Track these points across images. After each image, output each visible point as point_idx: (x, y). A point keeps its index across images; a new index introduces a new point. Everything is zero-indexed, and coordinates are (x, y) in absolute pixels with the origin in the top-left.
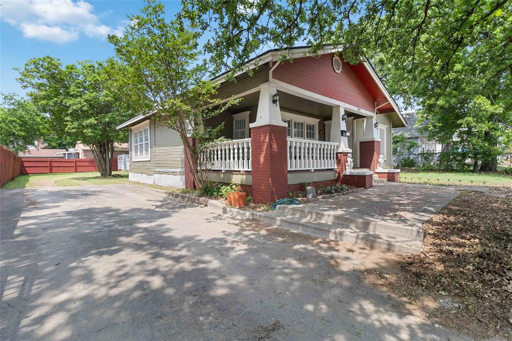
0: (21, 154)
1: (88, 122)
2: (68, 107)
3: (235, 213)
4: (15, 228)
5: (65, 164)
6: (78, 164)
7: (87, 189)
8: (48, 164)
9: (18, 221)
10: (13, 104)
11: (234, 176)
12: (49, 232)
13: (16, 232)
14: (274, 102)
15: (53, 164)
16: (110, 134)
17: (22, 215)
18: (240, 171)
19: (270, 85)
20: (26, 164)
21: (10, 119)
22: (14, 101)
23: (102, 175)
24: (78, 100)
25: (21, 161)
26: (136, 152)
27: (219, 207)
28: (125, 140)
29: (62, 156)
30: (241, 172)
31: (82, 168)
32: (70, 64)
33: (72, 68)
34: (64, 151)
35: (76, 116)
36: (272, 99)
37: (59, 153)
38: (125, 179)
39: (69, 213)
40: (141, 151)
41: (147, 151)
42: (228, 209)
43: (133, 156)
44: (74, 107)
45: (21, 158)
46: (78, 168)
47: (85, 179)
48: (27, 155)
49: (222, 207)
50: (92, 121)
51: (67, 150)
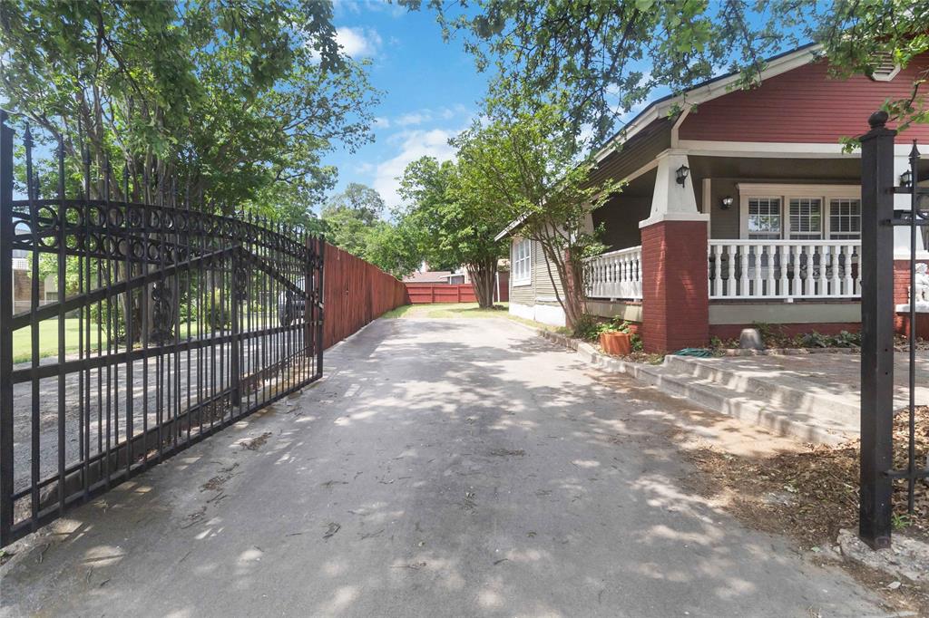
0: (406, 280)
1: (464, 232)
2: (444, 217)
3: (606, 364)
4: (372, 351)
5: (448, 292)
6: (463, 291)
7: (452, 323)
8: (430, 292)
9: (377, 347)
10: (398, 218)
11: (628, 307)
12: (396, 359)
13: (372, 356)
14: (681, 180)
15: (437, 292)
16: (489, 249)
17: (383, 343)
18: (632, 300)
19: (674, 153)
20: (410, 292)
21: (395, 237)
22: (398, 215)
23: (481, 305)
24: (453, 206)
25: (405, 288)
26: (517, 272)
27: (587, 353)
28: (507, 255)
29: (446, 280)
30: (635, 302)
31: (466, 297)
32: (445, 160)
33: (448, 166)
34: (448, 274)
35: (451, 227)
36: (675, 176)
37: (443, 276)
38: (505, 312)
39: (421, 345)
40: (522, 271)
41: (528, 270)
42: (598, 357)
43: (514, 279)
44: (449, 217)
45: (404, 284)
46: (463, 296)
47: (460, 311)
48: (412, 280)
49: (591, 353)
50: (469, 230)
51: (453, 273)
